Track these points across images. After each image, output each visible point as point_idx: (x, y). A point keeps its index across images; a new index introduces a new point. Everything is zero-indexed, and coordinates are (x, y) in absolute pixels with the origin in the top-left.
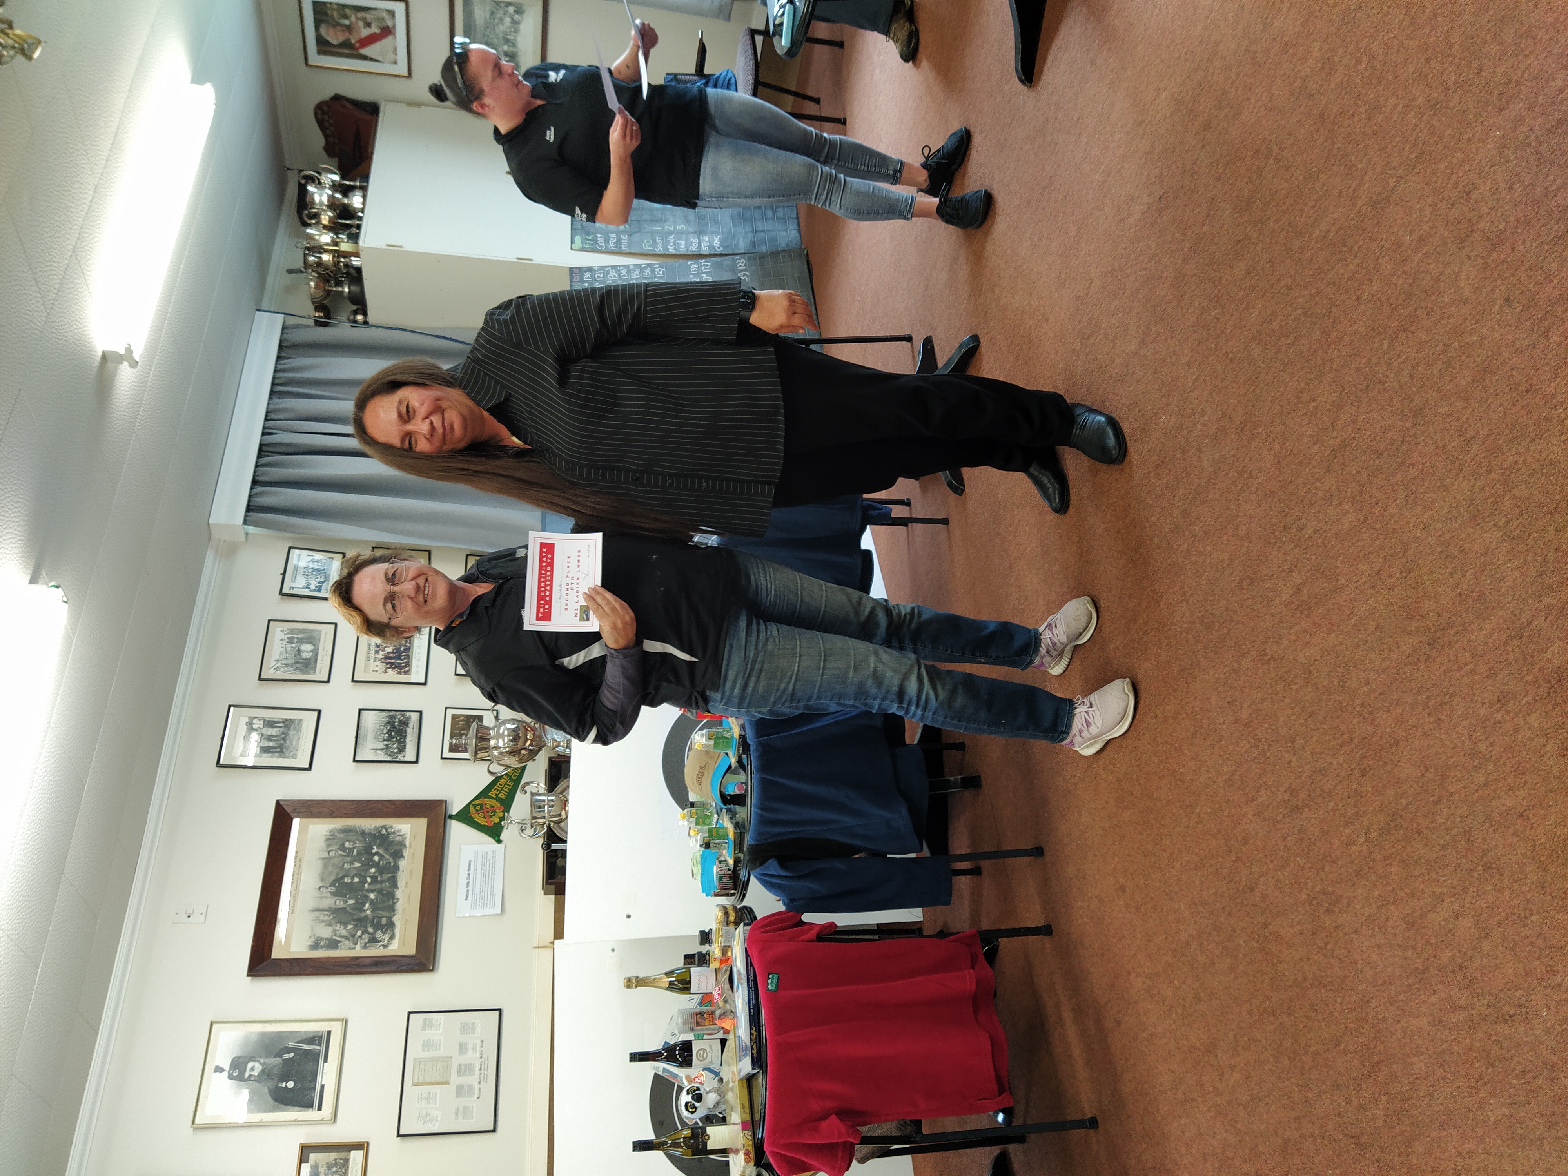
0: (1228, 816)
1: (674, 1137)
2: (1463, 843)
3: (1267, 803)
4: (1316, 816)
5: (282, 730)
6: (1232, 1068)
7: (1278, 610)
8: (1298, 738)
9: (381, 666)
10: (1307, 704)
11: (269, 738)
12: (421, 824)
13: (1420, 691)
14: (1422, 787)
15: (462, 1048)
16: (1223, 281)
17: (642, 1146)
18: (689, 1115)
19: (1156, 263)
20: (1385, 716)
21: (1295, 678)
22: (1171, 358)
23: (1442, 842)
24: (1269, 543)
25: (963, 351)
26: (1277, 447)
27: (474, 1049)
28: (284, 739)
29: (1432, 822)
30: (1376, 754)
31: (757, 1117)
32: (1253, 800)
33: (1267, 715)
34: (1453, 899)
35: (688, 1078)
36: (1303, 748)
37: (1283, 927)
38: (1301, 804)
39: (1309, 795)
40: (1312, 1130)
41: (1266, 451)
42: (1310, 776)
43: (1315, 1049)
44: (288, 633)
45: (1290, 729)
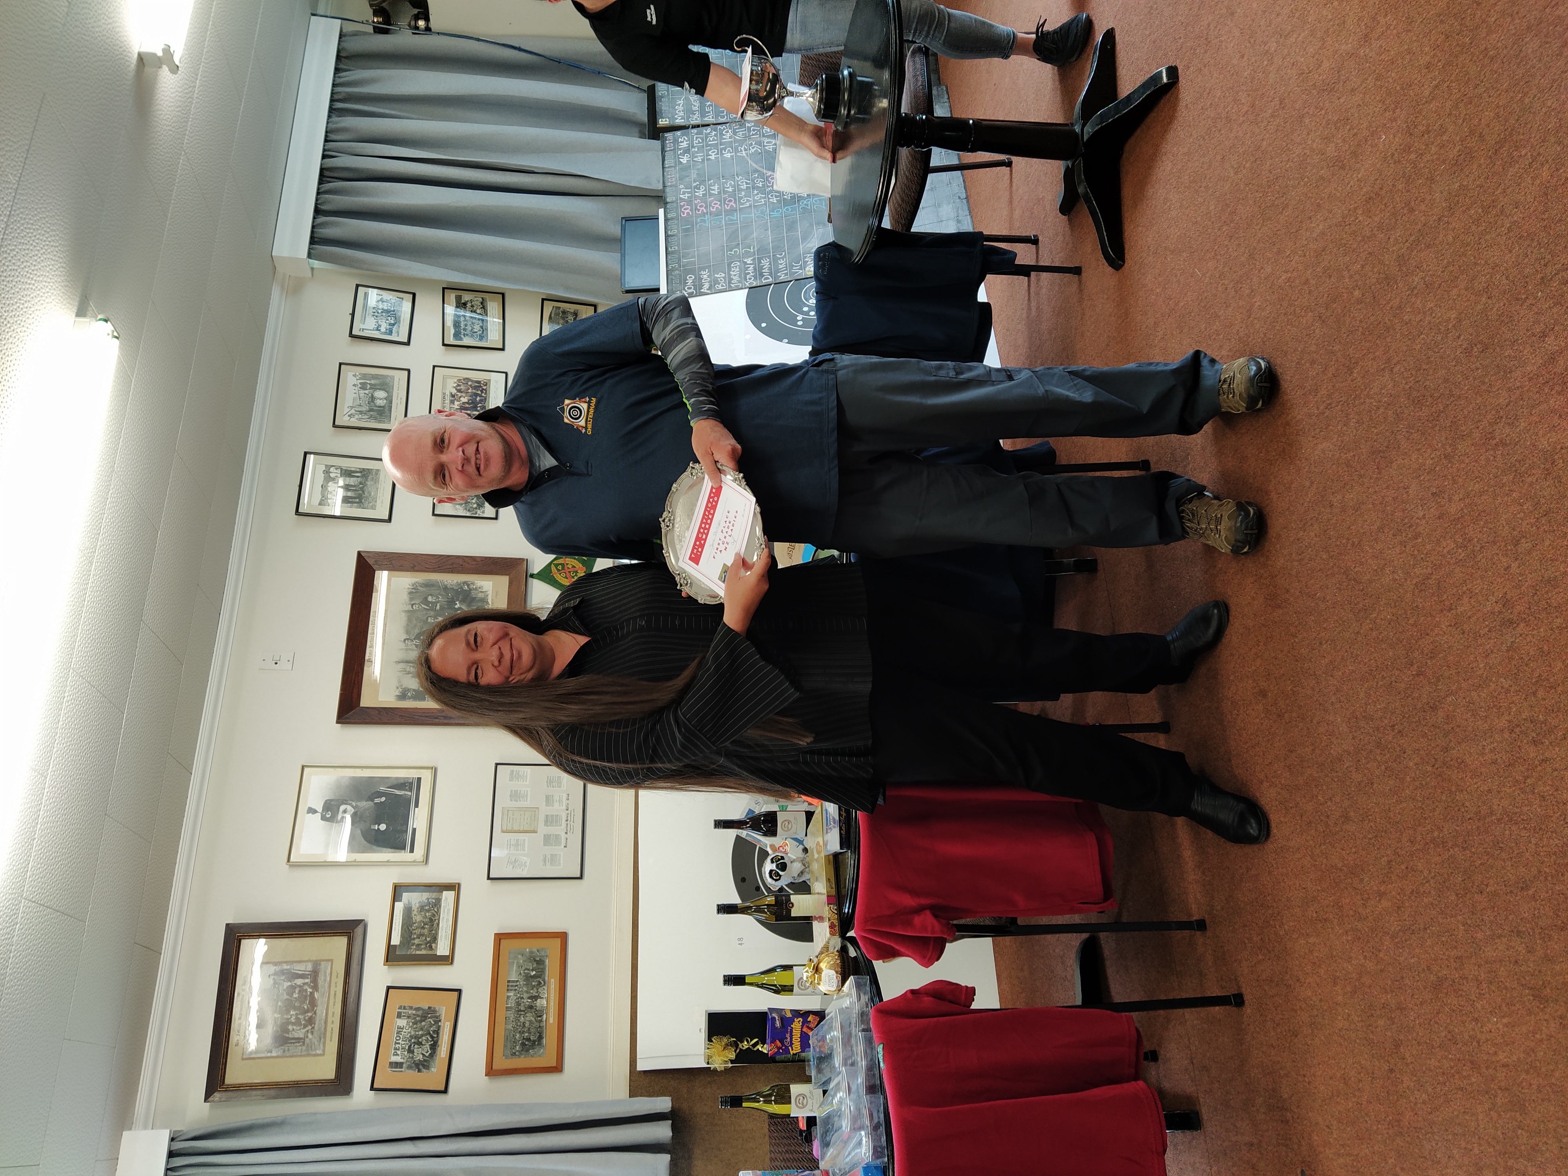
0: (1415, 625)
1: (758, 903)
3: (1470, 613)
4: (1535, 632)
5: (360, 480)
6: (1381, 895)
7: (1518, 384)
8: (1523, 540)
10: (1543, 501)
11: (350, 488)
12: (504, 580)
15: (549, 800)
17: (726, 909)
18: (774, 882)
21: (1531, 467)
24: (1517, 299)
27: (560, 801)
28: (362, 489)
31: (844, 892)
32: (1450, 609)
33: (1484, 511)
35: (772, 846)
36: (1529, 553)
37: (1470, 754)
38: (1515, 618)
39: (1529, 608)
40: (1476, 973)
41: (1529, 180)
42: (1533, 586)
43: (1493, 889)
44: (360, 379)
45: (1514, 529)
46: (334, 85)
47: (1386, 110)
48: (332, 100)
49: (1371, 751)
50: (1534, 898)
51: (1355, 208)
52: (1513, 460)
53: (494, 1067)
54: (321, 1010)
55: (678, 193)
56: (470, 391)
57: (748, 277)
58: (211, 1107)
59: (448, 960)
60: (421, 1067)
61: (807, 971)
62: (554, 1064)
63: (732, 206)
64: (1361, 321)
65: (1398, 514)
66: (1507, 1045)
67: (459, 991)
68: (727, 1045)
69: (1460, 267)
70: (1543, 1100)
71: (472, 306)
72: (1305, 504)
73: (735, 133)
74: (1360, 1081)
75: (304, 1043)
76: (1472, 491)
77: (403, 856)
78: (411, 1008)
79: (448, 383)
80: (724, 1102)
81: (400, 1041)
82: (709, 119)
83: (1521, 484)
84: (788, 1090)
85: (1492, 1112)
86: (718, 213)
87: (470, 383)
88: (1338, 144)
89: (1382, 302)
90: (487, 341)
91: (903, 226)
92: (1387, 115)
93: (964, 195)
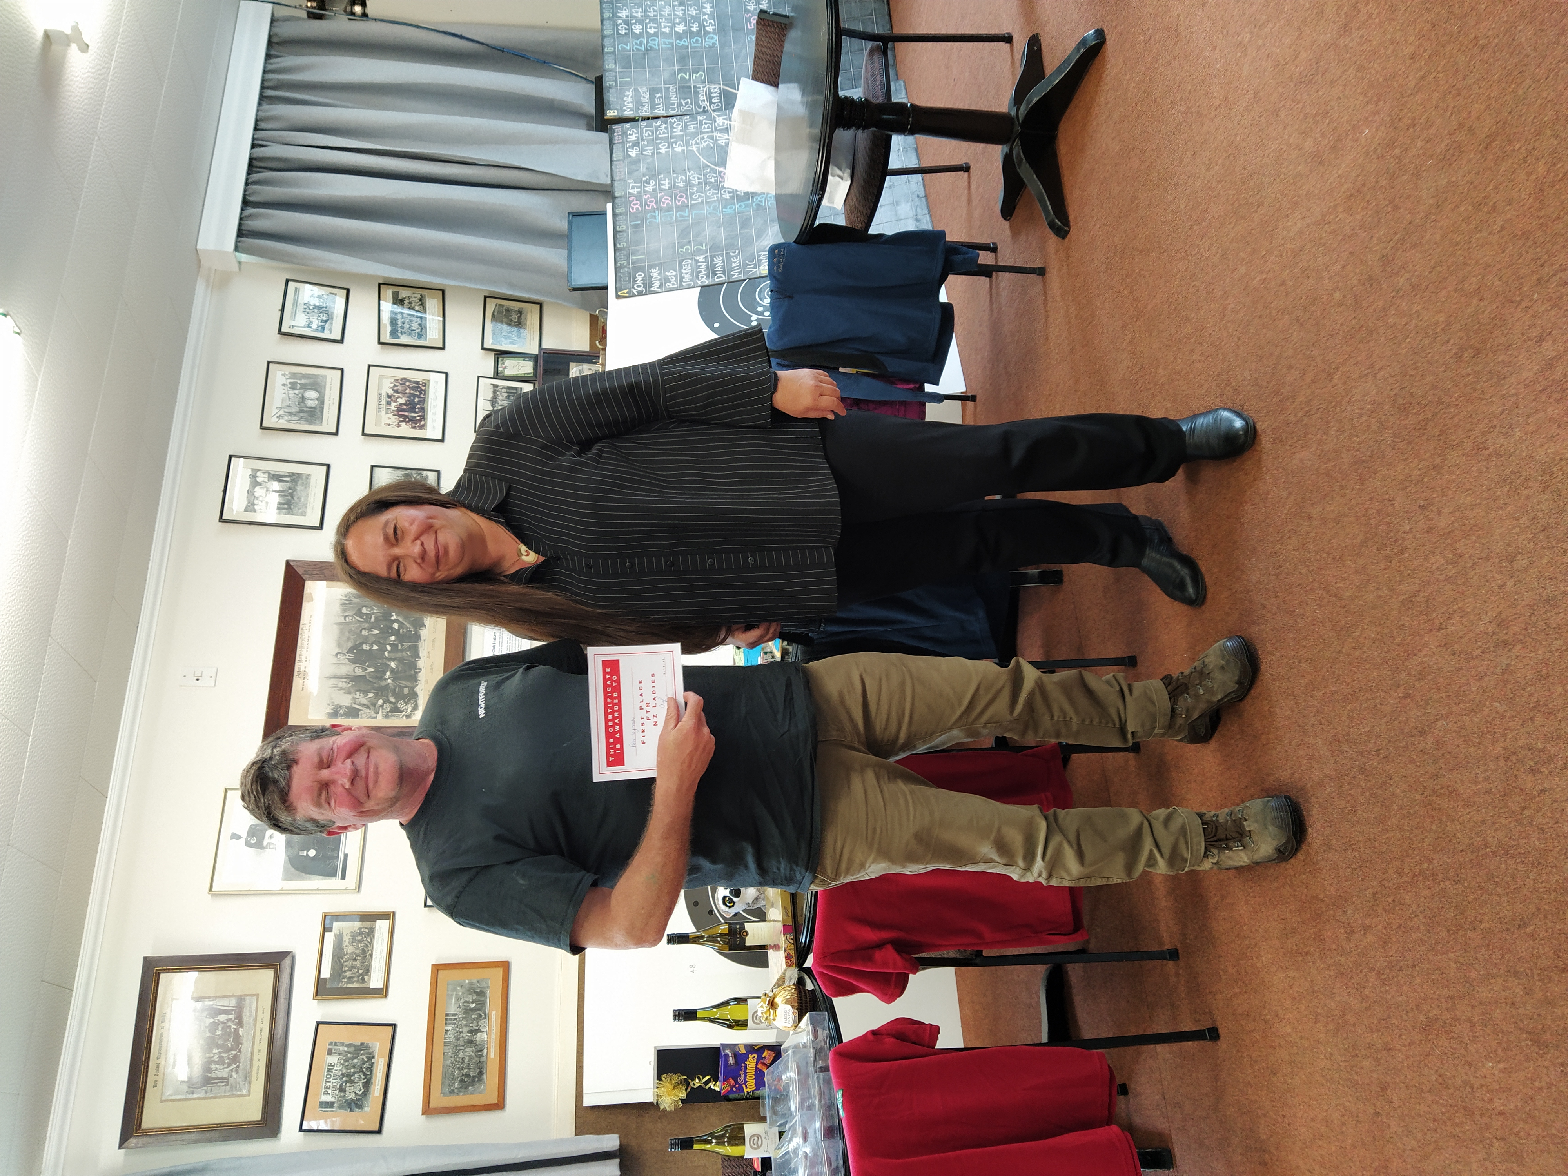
0: (1401, 644)
1: (712, 932)
3: (1461, 633)
4: (1533, 654)
5: (288, 484)
7: (1514, 391)
8: (1519, 557)
9: (394, 420)
10: (1540, 515)
11: (276, 493)
17: (681, 939)
18: (727, 909)
21: (1528, 480)
24: (1511, 302)
25: (1082, 50)
26: (1541, 169)
28: (292, 495)
31: (800, 921)
32: (1440, 629)
33: (1476, 526)
36: (1526, 570)
37: (1462, 782)
38: (1511, 639)
39: (1526, 629)
40: (1470, 1014)
41: (1523, 176)
42: (1530, 606)
43: (1488, 926)
44: (290, 378)
45: (1509, 545)
46: (265, 72)
47: (1367, 103)
48: (263, 88)
49: (1354, 777)
50: (1532, 936)
51: (1336, 206)
52: (1508, 471)
53: (431, 1106)
54: (246, 1047)
55: (629, 188)
56: (407, 391)
57: (700, 275)
58: (126, 1154)
59: (382, 993)
60: (353, 1105)
61: (762, 1007)
62: (496, 1102)
63: (683, 202)
64: (1342, 325)
65: (1383, 527)
66: (1504, 1092)
67: (394, 1026)
68: (677, 1083)
69: (1449, 267)
70: (1542, 1152)
71: (410, 303)
72: (1283, 516)
73: (686, 126)
74: (1343, 1124)
75: (227, 1082)
76: (1463, 503)
77: (333, 883)
78: (342, 1044)
79: (384, 383)
80: (674, 1144)
81: (331, 1080)
82: (659, 111)
83: (1517, 498)
84: (742, 1129)
85: (1487, 1163)
86: (669, 209)
87: (408, 384)
88: (1316, 138)
89: (1365, 304)
90: (426, 339)
91: (859, 225)
92: (1370, 107)
93: (922, 194)
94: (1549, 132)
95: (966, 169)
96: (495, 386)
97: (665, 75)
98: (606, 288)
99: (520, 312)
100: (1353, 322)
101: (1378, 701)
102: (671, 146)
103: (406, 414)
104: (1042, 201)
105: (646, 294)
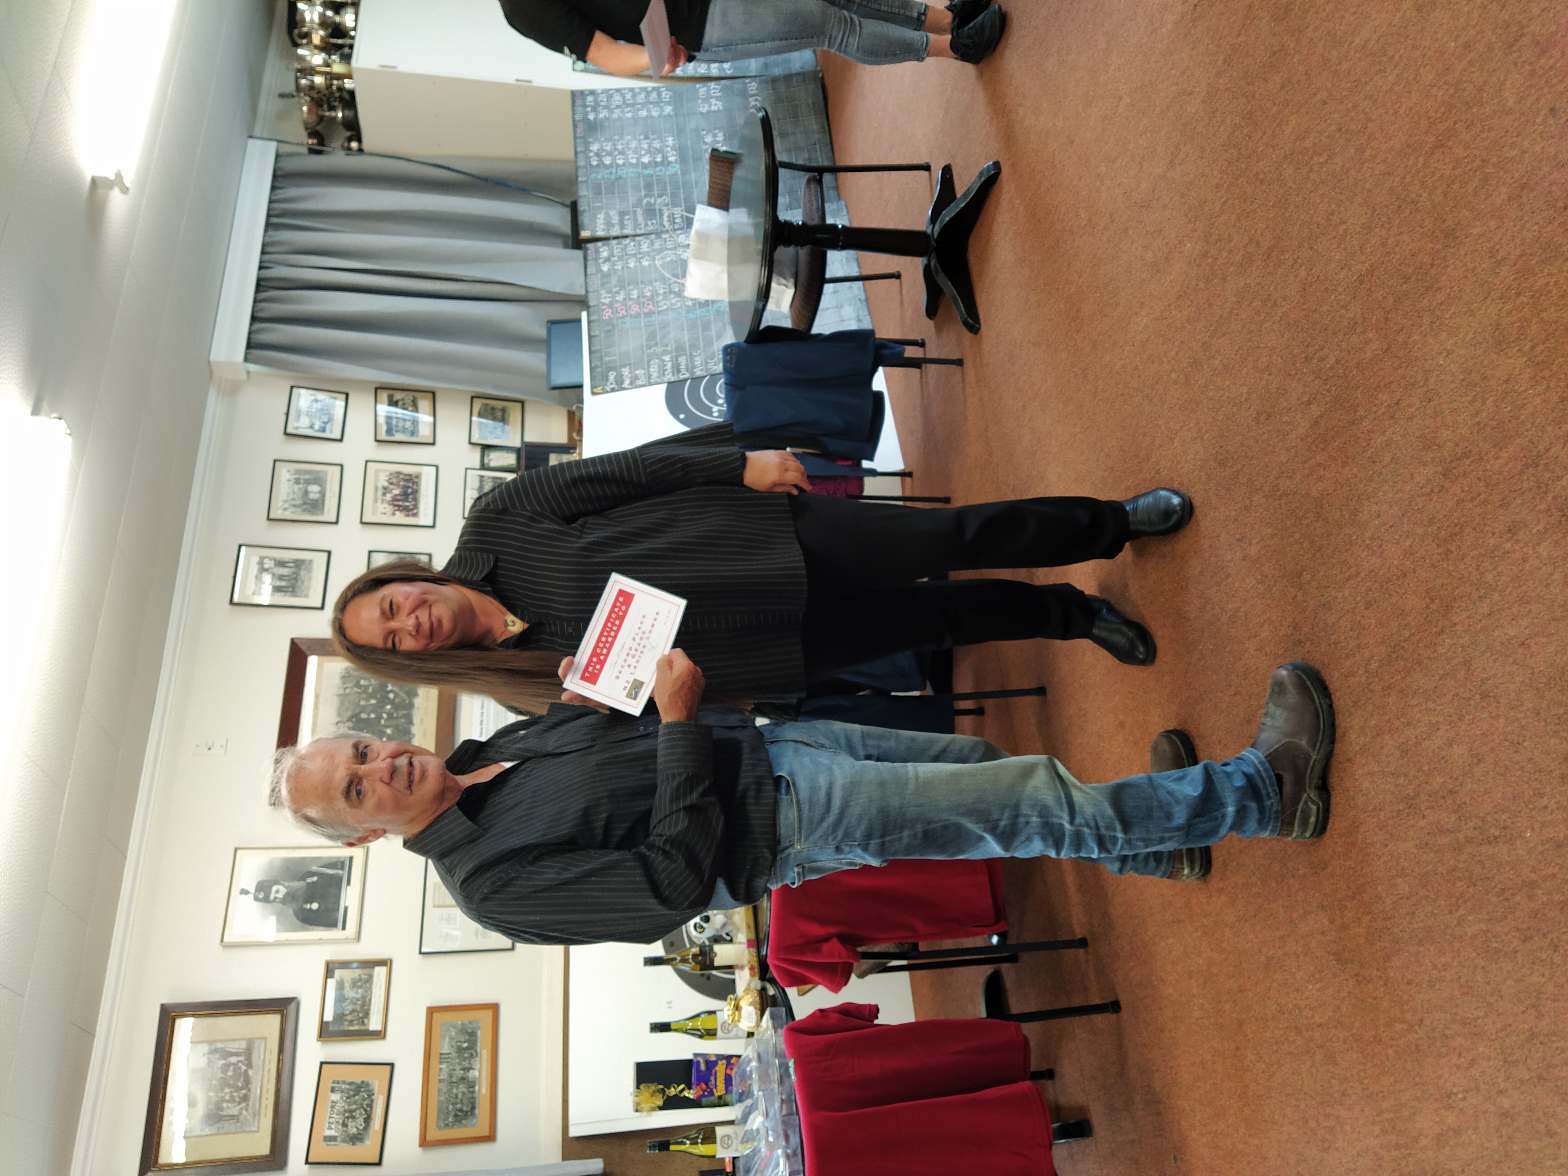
1: (683, 954)
2: (1463, 672)
5: (293, 570)
7: (1294, 444)
8: (1304, 573)
9: (389, 509)
10: (1316, 539)
11: (281, 578)
13: (1431, 522)
14: (1426, 619)
16: (1257, 96)
17: (652, 962)
18: (697, 935)
19: (1188, 77)
20: (1393, 549)
21: (1307, 512)
22: (1199, 180)
23: (1442, 672)
24: (1289, 375)
25: (983, 179)
26: (1303, 273)
28: (296, 579)
29: (1433, 653)
30: (1382, 587)
31: (762, 936)
32: (1256, 636)
33: (1275, 551)
34: (1448, 727)
40: (1295, 948)
41: (1292, 279)
44: (294, 474)
45: (1297, 564)
46: (271, 202)
47: (1188, 223)
48: (269, 216)
50: (1332, 876)
51: (1170, 305)
52: (1293, 507)
53: (428, 1138)
54: (255, 1087)
55: (601, 298)
56: (401, 483)
57: (666, 373)
59: (380, 1035)
60: (355, 1139)
61: (728, 1010)
62: (487, 1133)
63: (650, 309)
65: (1213, 559)
66: (1321, 1007)
67: (392, 1065)
68: (655, 1091)
69: (1248, 350)
71: (404, 404)
73: (652, 243)
74: (1214, 1063)
75: (238, 1120)
77: (335, 934)
78: (344, 1082)
79: (380, 477)
80: (652, 1147)
81: (334, 1116)
82: (628, 231)
83: (1300, 527)
84: (713, 1131)
85: (1312, 1069)
86: (638, 316)
87: (401, 476)
88: (1154, 251)
89: (1193, 382)
90: (418, 436)
91: (802, 327)
92: (1190, 226)
93: (863, 298)
94: (1306, 246)
95: (898, 276)
96: (482, 477)
97: (632, 200)
98: (580, 386)
99: (504, 410)
100: (1186, 396)
101: (1218, 700)
102: (639, 261)
103: (400, 503)
104: (956, 303)
105: (618, 390)
